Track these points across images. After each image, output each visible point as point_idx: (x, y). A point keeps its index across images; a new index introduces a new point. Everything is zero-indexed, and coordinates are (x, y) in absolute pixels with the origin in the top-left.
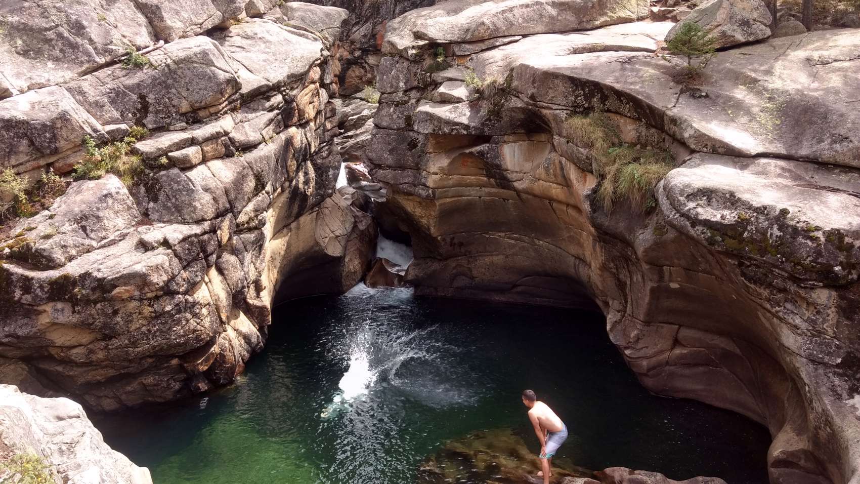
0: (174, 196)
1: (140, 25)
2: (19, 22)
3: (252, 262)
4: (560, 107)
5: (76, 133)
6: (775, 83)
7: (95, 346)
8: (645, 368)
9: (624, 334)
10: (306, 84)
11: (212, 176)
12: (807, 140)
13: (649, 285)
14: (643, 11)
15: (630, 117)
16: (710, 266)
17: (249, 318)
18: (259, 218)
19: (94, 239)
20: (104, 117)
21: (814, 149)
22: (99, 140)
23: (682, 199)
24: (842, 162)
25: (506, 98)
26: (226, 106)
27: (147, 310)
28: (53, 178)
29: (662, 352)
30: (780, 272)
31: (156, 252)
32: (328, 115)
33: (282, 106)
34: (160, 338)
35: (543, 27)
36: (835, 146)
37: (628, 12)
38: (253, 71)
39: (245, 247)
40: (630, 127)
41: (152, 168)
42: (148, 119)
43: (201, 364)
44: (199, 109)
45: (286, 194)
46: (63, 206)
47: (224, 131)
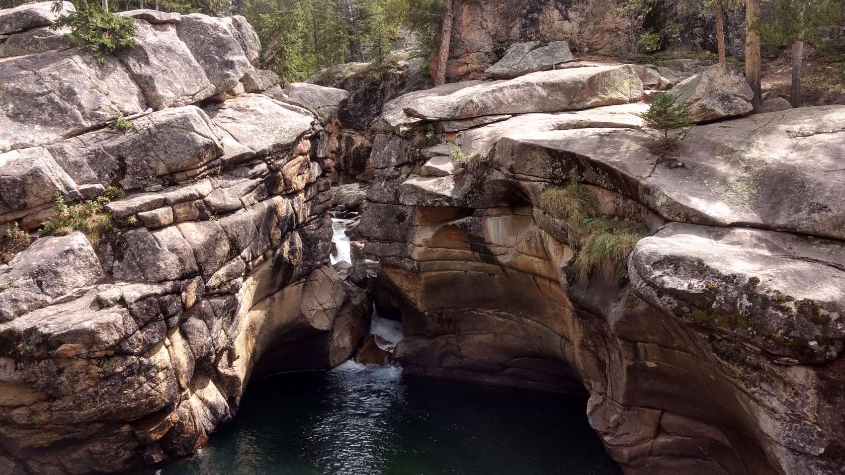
0: (140, 256)
1: (132, 94)
2: (14, 88)
3: (222, 328)
4: (538, 179)
5: (46, 190)
6: (753, 154)
7: (38, 407)
8: (626, 457)
9: (604, 419)
10: (294, 155)
11: (182, 237)
12: (784, 209)
13: (626, 363)
14: (637, 94)
15: (607, 189)
16: (684, 342)
17: (218, 388)
18: (232, 283)
19: (49, 295)
20: (81, 177)
21: (792, 219)
22: (71, 198)
23: (648, 266)
24: (821, 232)
25: (488, 171)
26: (205, 170)
27: (95, 370)
28: (17, 232)
29: (644, 440)
30: (753, 347)
31: (111, 309)
32: (322, 188)
33: (266, 175)
34: (108, 402)
35: (533, 107)
36: (813, 215)
37: (620, 94)
38: (240, 140)
39: (214, 312)
40: (607, 199)
41: (120, 227)
42: (125, 180)
43: (154, 432)
44: (177, 172)
45: (270, 263)
46: (23, 260)
47: (199, 194)
